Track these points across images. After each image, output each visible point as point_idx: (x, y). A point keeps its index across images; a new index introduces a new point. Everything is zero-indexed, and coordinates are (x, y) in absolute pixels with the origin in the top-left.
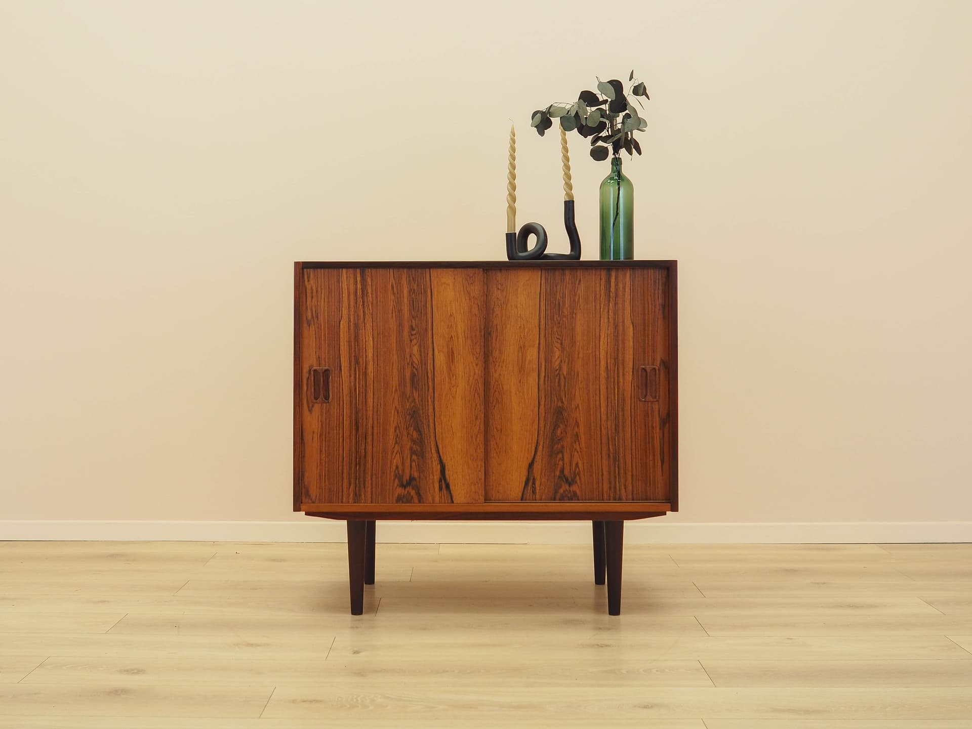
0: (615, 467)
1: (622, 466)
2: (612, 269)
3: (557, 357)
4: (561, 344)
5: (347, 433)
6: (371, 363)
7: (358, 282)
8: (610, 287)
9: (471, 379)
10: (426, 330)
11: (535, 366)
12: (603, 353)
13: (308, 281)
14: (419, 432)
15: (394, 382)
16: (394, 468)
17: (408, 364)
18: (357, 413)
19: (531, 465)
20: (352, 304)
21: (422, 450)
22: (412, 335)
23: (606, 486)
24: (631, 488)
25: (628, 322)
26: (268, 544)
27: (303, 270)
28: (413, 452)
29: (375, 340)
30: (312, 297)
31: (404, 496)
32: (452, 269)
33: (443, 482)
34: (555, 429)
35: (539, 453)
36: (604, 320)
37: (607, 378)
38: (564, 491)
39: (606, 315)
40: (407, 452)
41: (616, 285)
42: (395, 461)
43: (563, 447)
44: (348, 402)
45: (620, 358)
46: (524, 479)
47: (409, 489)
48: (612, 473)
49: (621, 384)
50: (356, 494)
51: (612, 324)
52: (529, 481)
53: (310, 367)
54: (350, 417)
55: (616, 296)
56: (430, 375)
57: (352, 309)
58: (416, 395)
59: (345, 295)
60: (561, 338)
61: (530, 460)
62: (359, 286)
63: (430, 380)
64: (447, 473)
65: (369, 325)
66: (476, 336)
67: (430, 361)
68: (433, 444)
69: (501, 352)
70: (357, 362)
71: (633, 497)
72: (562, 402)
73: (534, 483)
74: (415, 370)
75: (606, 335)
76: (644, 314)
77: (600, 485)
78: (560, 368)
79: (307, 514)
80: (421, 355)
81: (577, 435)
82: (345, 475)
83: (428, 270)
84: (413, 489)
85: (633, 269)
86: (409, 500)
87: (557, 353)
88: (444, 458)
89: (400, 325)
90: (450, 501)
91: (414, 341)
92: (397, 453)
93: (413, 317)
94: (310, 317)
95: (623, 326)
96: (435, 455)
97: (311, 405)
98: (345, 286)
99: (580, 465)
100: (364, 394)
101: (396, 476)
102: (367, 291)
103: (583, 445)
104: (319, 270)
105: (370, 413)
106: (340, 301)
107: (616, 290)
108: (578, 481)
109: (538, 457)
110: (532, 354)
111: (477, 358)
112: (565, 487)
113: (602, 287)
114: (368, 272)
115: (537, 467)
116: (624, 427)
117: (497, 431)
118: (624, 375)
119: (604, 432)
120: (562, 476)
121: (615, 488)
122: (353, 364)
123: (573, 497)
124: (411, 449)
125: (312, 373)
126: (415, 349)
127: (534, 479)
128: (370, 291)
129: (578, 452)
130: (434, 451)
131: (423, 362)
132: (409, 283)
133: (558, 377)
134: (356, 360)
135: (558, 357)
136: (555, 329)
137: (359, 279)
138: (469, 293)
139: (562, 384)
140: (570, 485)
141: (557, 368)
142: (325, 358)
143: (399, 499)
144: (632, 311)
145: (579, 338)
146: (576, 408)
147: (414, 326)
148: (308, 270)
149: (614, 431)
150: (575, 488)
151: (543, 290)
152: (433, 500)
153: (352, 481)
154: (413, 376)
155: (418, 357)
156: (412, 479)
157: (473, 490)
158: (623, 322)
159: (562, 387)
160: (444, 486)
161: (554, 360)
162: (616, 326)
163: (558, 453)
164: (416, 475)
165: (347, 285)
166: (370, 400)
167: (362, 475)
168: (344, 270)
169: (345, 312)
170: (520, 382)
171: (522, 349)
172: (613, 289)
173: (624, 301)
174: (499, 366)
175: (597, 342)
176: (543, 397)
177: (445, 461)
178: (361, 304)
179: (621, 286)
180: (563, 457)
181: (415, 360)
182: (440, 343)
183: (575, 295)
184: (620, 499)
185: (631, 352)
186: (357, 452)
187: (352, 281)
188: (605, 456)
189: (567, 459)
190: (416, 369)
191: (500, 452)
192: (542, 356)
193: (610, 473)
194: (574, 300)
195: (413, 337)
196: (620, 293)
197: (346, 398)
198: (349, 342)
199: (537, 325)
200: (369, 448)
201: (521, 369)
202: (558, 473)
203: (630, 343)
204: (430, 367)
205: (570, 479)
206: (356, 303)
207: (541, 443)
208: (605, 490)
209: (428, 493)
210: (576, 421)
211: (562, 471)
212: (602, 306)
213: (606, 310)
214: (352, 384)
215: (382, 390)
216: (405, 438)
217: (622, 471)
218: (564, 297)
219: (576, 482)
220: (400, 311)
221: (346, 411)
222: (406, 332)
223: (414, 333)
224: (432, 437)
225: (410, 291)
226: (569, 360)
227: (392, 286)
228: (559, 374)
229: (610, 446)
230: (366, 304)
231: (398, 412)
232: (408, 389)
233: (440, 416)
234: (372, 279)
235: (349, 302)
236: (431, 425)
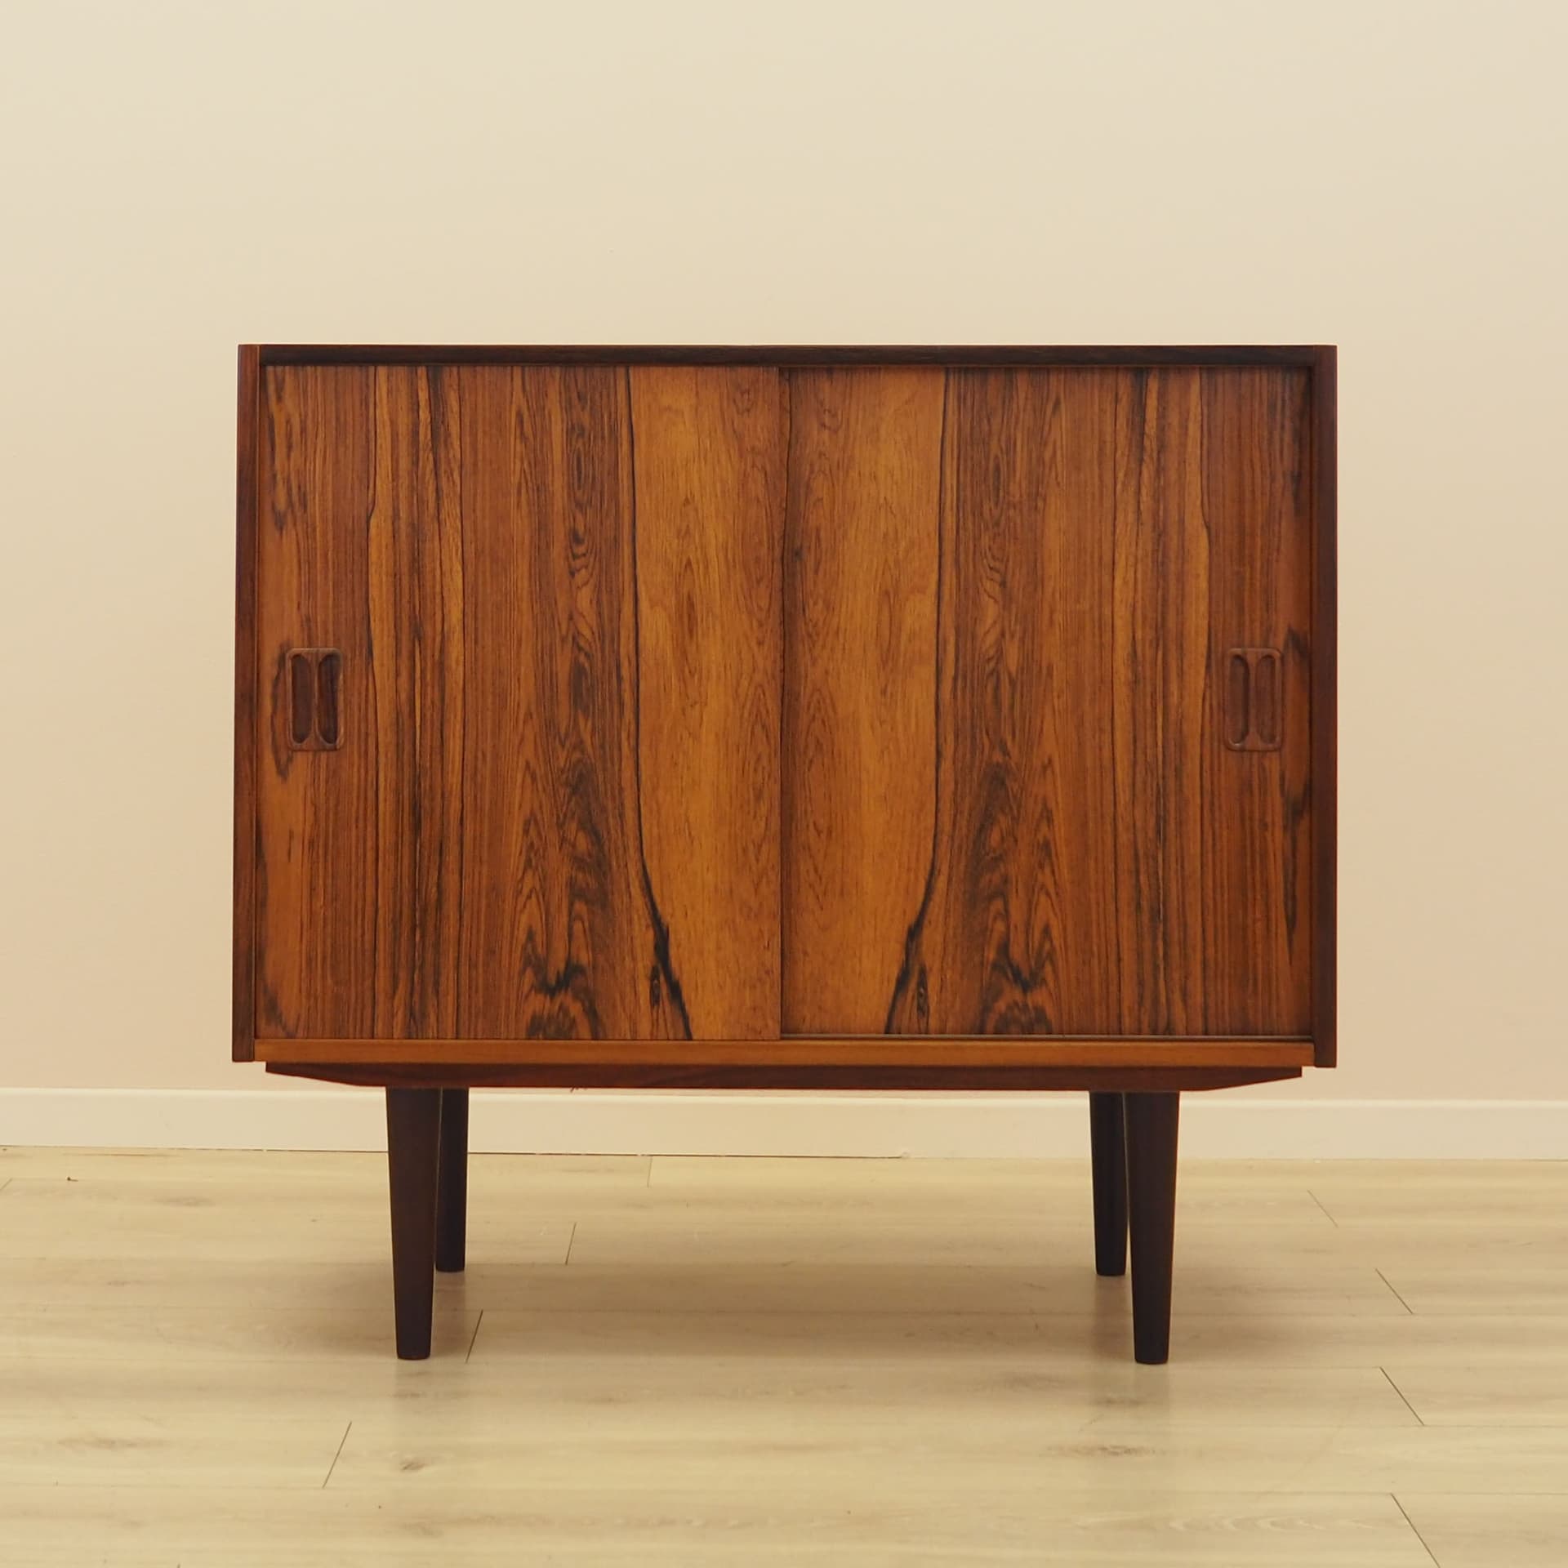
0: (1155, 937)
1: (1175, 934)
2: (1148, 370)
3: (990, 621)
4: (1003, 584)
5: (386, 837)
6: (459, 636)
7: (423, 402)
8: (1144, 421)
9: (744, 682)
10: (617, 541)
11: (928, 648)
12: (1122, 611)
13: (279, 399)
14: (596, 837)
15: (524, 691)
16: (522, 936)
17: (563, 639)
18: (416, 781)
19: (914, 932)
20: (405, 464)
21: (601, 886)
22: (575, 557)
23: (1129, 992)
24: (1199, 998)
25: (1195, 522)
26: (162, 1155)
27: (265, 368)
28: (576, 892)
29: (471, 569)
30: (290, 447)
31: (549, 1018)
32: (692, 369)
33: (662, 978)
34: (982, 829)
35: (938, 897)
36: (1126, 517)
37: (1135, 682)
38: (1009, 1007)
39: (1132, 501)
40: (559, 894)
41: (1162, 416)
42: (524, 918)
43: (1006, 880)
44: (392, 748)
45: (1172, 626)
46: (894, 972)
47: (565, 998)
48: (1147, 956)
49: (1174, 698)
50: (412, 1014)
51: (1147, 528)
52: (910, 976)
53: (281, 646)
54: (398, 792)
55: (1162, 447)
56: (625, 673)
57: (404, 484)
58: (585, 728)
59: (384, 441)
60: (1002, 568)
61: (911, 918)
62: (424, 415)
63: (626, 686)
64: (673, 951)
65: (451, 527)
66: (758, 560)
67: (626, 634)
68: (633, 869)
69: (829, 607)
70: (417, 635)
71: (1206, 1024)
72: (1006, 753)
73: (922, 983)
74: (582, 658)
75: (1132, 561)
76: (1241, 500)
77: (1114, 988)
78: (1000, 655)
79: (272, 1069)
80: (600, 615)
81: (1046, 846)
82: (381, 956)
83: (621, 371)
84: (576, 997)
85: (1210, 370)
86: (564, 1031)
87: (991, 611)
88: (664, 910)
89: (542, 527)
90: (681, 1035)
91: (582, 576)
92: (529, 897)
93: (579, 505)
94: (282, 505)
95: (1182, 534)
96: (639, 901)
97: (283, 758)
98: (383, 413)
99: (1055, 932)
100: (437, 724)
101: (527, 962)
102: (448, 435)
103: (1064, 873)
104: (309, 369)
105: (453, 779)
106: (369, 458)
107: (1162, 429)
108: (1050, 978)
109: (935, 909)
110: (919, 612)
111: (761, 625)
112: (1012, 994)
113: (1122, 421)
114: (450, 375)
115: (932, 937)
116: (1180, 822)
117: (819, 832)
118: (1181, 674)
119: (1124, 838)
120: (1004, 964)
121: (1156, 1001)
122: (405, 637)
123: (1036, 1026)
124: (571, 883)
125: (288, 663)
126: (584, 598)
127: (923, 971)
128: (454, 429)
129: (1048, 894)
130: (636, 890)
131: (607, 635)
132: (568, 408)
133: (992, 680)
134: (416, 630)
135: (995, 622)
136: (985, 541)
137: (423, 396)
138: (739, 438)
139: (1006, 703)
140: (1026, 988)
141: (992, 652)
142: (325, 623)
143: (537, 1028)
144: (1207, 491)
145: (1053, 566)
146: (1044, 768)
147: (581, 530)
148: (279, 369)
149: (1151, 834)
150: (1040, 997)
151: (952, 431)
152: (634, 1030)
153: (403, 975)
154: (578, 672)
155: (592, 618)
156: (573, 970)
157: (748, 1003)
158: (1181, 521)
159: (1005, 709)
160: (664, 991)
161: (980, 631)
162: (1160, 533)
163: (991, 898)
164: (585, 958)
165: (390, 413)
166: (454, 745)
167: (429, 956)
168: (382, 371)
169: (383, 486)
170: (884, 691)
171: (890, 597)
172: (1151, 428)
173: (1182, 461)
174: (824, 647)
175: (1106, 579)
176: (950, 737)
177: (667, 919)
178: (431, 465)
179: (1174, 418)
180: (1006, 908)
181: (586, 632)
182: (653, 577)
183: (1043, 444)
184: (1169, 1029)
185: (1203, 609)
186: (415, 891)
187: (403, 402)
188: (1126, 907)
189: (1017, 915)
190: (587, 655)
191: (825, 894)
192: (948, 617)
193: (1140, 956)
194: (1040, 458)
195: (578, 563)
196: (1173, 438)
197: (386, 738)
198: (396, 576)
199: (933, 530)
200: (451, 880)
201: (888, 656)
202: (991, 955)
203: (1199, 584)
204: (626, 647)
205: (1026, 974)
206: (415, 463)
207: (945, 868)
208: (1126, 1004)
209: (620, 1009)
210: (1044, 805)
211: (1004, 947)
212: (1121, 475)
213: (1132, 489)
214: (403, 696)
215: (489, 714)
216: (553, 852)
217: (1175, 951)
218: (1009, 450)
219: (1044, 981)
220: (541, 488)
221: (386, 775)
222: (558, 550)
223: (581, 550)
224: (632, 851)
225: (570, 431)
226: (1025, 631)
227: (519, 415)
228: (995, 672)
229: (1143, 878)
230: (443, 467)
231: (534, 779)
232: (564, 711)
233: (655, 789)
234: (460, 400)
235: (395, 461)
236: (630, 815)
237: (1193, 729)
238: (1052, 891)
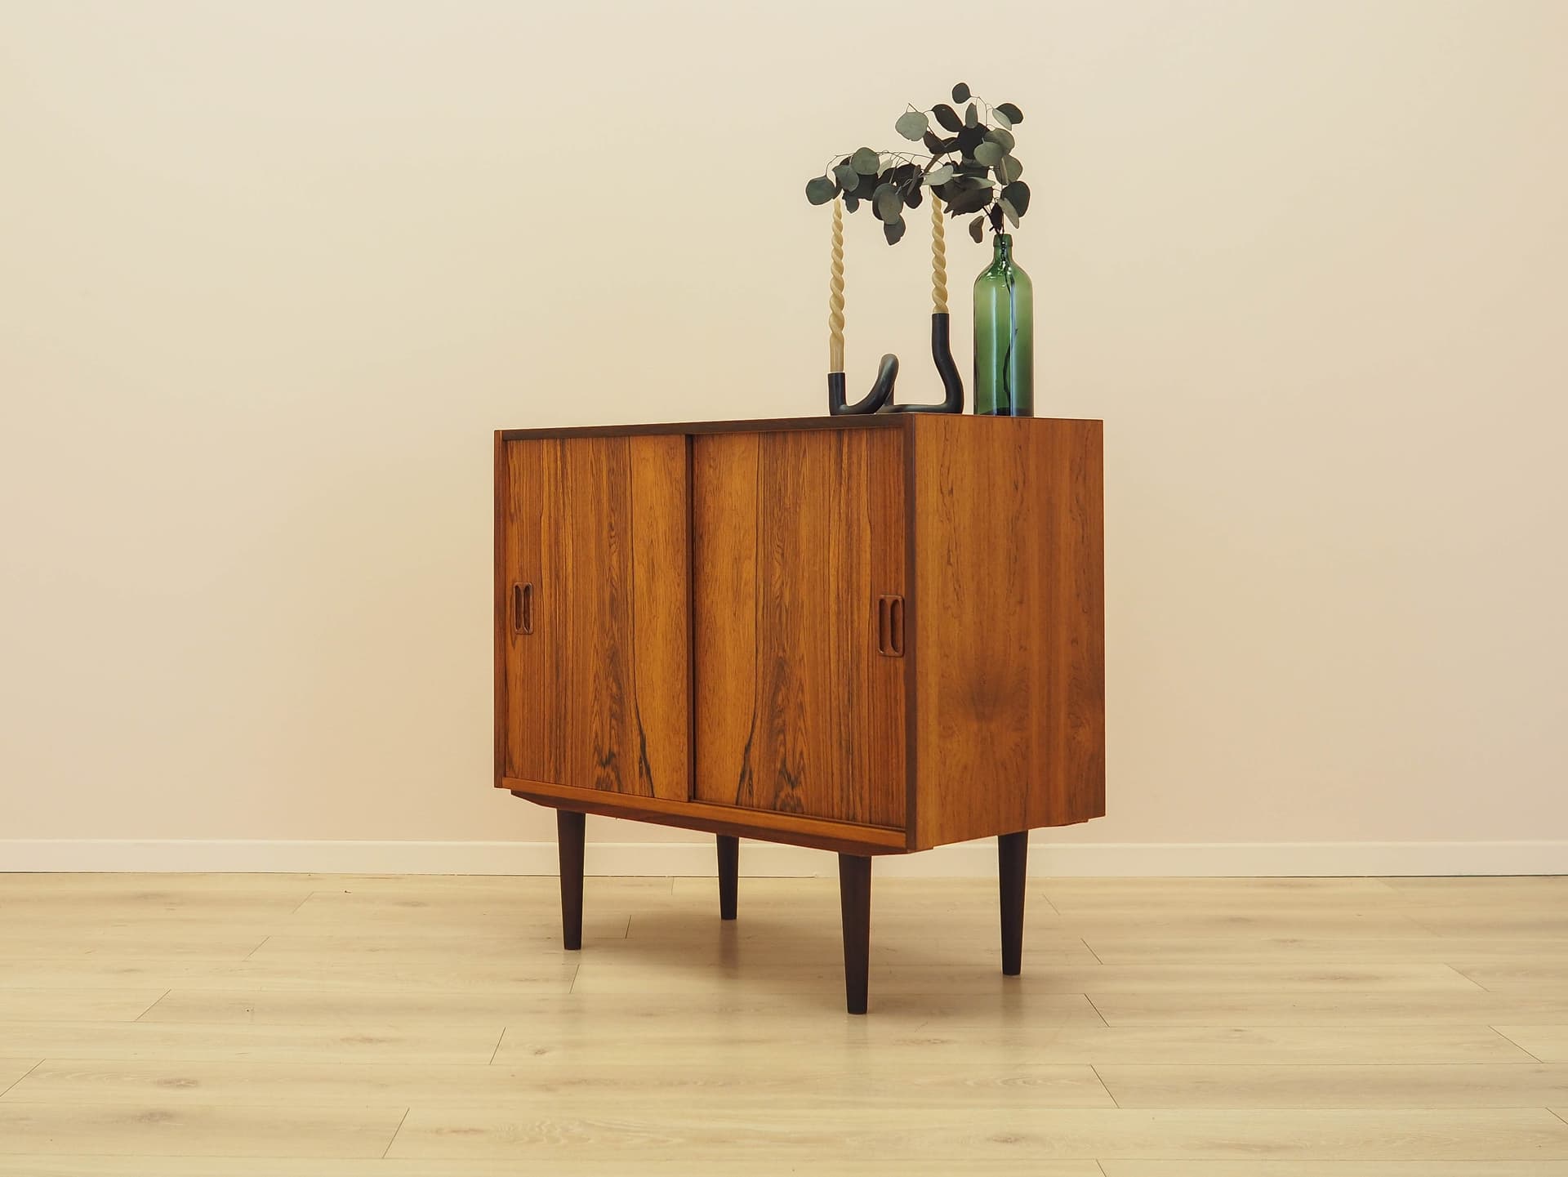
0: (848, 764)
1: (857, 762)
2: (843, 430)
3: (777, 575)
4: (783, 555)
5: (547, 681)
6: (571, 578)
7: (558, 458)
8: (842, 460)
9: (673, 606)
10: (626, 528)
11: (752, 591)
12: (833, 572)
13: (512, 458)
14: (620, 688)
15: (594, 608)
16: (594, 735)
17: (607, 581)
18: (557, 653)
19: (747, 749)
20: (553, 488)
21: (622, 711)
22: (611, 537)
23: (837, 794)
24: (867, 802)
25: (864, 521)
27: (507, 441)
28: (612, 714)
29: (575, 543)
30: (516, 481)
31: (605, 780)
32: (653, 437)
33: (643, 763)
34: (775, 694)
35: (757, 730)
36: (834, 517)
37: (839, 613)
38: (786, 796)
39: (837, 508)
40: (606, 714)
41: (850, 458)
42: (594, 726)
43: (784, 721)
44: (549, 635)
45: (854, 580)
46: (739, 770)
47: (609, 769)
48: (845, 775)
49: (856, 624)
51: (844, 523)
52: (745, 775)
53: (512, 581)
54: (551, 658)
55: (850, 476)
56: (629, 600)
57: (553, 499)
58: (615, 628)
59: (546, 478)
60: (781, 545)
61: (746, 741)
62: (559, 465)
63: (629, 606)
64: (647, 749)
65: (569, 523)
66: (677, 539)
67: (629, 580)
68: (633, 704)
69: (713, 566)
70: (557, 577)
71: (870, 819)
72: (784, 651)
73: (751, 778)
74: (614, 592)
75: (837, 542)
76: (885, 507)
77: (830, 791)
78: (781, 596)
79: (513, 793)
80: (620, 568)
81: (801, 706)
82: (546, 742)
83: (627, 439)
84: (613, 770)
85: (870, 429)
86: (607, 787)
87: (778, 570)
88: (644, 727)
89: (599, 522)
90: (651, 795)
91: (614, 548)
92: (596, 715)
93: (612, 510)
94: (513, 510)
95: (859, 526)
96: (635, 721)
97: (514, 637)
98: (545, 465)
99: (805, 756)
100: (564, 623)
101: (595, 749)
102: (567, 473)
103: (809, 723)
104: (521, 442)
105: (570, 652)
106: (541, 487)
107: (850, 465)
108: (803, 780)
109: (755, 736)
110: (749, 569)
111: (680, 576)
112: (787, 789)
113: (832, 461)
114: (568, 441)
115: (755, 752)
116: (859, 697)
117: (710, 690)
118: (859, 609)
119: (834, 704)
120: (783, 771)
121: (849, 800)
122: (553, 578)
123: (796, 810)
124: (611, 709)
125: (514, 589)
126: (615, 558)
127: (751, 772)
128: (569, 471)
129: (802, 733)
130: (633, 715)
131: (623, 580)
132: (608, 459)
133: (779, 609)
134: (557, 576)
135: (779, 577)
136: (775, 530)
137: (559, 454)
138: (670, 474)
139: (784, 623)
141: (778, 594)
142: (526, 570)
143: (600, 785)
144: (870, 501)
145: (803, 546)
146: (800, 661)
147: (613, 523)
148: (511, 442)
149: (846, 702)
150: (799, 792)
151: (761, 469)
152: (633, 789)
153: (553, 751)
154: (613, 599)
155: (617, 570)
156: (612, 755)
157: (675, 781)
158: (859, 519)
159: (784, 626)
160: (644, 770)
161: (774, 583)
162: (849, 526)
163: (778, 734)
164: (615, 749)
166: (570, 634)
167: (562, 742)
168: (545, 442)
169: (545, 502)
170: (735, 614)
171: (737, 561)
172: (845, 466)
173: (859, 485)
174: (711, 588)
175: (826, 552)
176: (762, 642)
177: (645, 732)
178: (561, 490)
179: (855, 459)
180: (785, 739)
181: (614, 576)
182: (639, 548)
183: (799, 473)
184: (854, 819)
185: (868, 572)
186: (557, 708)
187: (552, 459)
188: (835, 746)
189: (789, 745)
190: (616, 589)
191: (712, 724)
192: (760, 574)
193: (841, 774)
194: (798, 483)
195: (612, 540)
196: (855, 471)
197: (547, 629)
198: (550, 546)
199: (754, 524)
200: (569, 703)
201: (737, 593)
202: (779, 766)
203: (866, 556)
204: (629, 587)
205: (793, 778)
206: (556, 489)
207: (760, 715)
208: (835, 801)
209: (628, 778)
210: (800, 683)
211: (784, 763)
212: (832, 492)
213: (837, 500)
214: (553, 607)
215: (581, 619)
216: (604, 692)
217: (857, 772)
218: (785, 478)
219: (800, 783)
220: (599, 501)
221: (547, 649)
222: (605, 533)
223: (613, 534)
224: (632, 693)
225: (609, 472)
226: (792, 581)
227: (591, 463)
228: (779, 605)
229: (842, 728)
230: (566, 490)
231: (597, 653)
232: (608, 618)
233: (640, 662)
234: (571, 455)
235: (550, 489)
236: (631, 674)
237: (864, 641)
238: (804, 731)
